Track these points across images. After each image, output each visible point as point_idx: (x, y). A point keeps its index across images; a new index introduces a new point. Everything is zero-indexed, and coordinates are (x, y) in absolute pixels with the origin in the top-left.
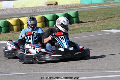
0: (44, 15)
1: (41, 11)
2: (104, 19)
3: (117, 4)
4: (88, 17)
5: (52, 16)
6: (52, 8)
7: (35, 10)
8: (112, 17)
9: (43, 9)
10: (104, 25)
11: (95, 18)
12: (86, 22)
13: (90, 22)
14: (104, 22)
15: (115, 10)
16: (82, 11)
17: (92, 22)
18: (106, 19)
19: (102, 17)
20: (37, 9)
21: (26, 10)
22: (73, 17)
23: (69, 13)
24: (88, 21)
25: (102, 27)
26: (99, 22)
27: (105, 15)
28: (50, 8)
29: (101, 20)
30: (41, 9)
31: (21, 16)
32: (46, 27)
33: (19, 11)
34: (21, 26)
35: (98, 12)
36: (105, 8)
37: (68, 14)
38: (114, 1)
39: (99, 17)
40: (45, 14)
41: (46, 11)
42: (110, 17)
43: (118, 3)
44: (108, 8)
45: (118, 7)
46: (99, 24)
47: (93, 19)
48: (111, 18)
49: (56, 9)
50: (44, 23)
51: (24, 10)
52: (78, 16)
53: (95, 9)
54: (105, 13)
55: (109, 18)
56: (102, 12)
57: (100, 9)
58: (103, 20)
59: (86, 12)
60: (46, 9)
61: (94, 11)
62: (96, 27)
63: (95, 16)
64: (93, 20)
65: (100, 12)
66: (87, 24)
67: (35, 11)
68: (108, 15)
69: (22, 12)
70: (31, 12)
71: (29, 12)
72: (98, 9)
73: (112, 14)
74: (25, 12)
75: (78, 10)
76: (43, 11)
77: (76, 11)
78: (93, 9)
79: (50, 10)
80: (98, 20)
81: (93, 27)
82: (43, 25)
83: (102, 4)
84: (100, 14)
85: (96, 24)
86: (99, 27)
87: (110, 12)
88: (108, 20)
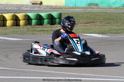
0: (28, 14)
1: (25, 9)
2: (87, 23)
3: (101, 10)
5: (36, 15)
6: (37, 7)
7: (20, 7)
8: (94, 21)
10: (86, 29)
11: (77, 21)
14: (86, 26)
15: (98, 15)
16: (66, 13)
18: (88, 23)
19: (85, 21)
20: (22, 7)
21: (11, 7)
22: (56, 18)
23: (52, 14)
25: (83, 30)
26: (81, 26)
27: (88, 19)
28: (35, 7)
29: (83, 24)
30: (26, 7)
31: (5, 12)
32: (28, 25)
33: (3, 7)
34: (4, 22)
35: (81, 16)
36: (89, 13)
38: (98, 7)
39: (81, 21)
42: (92, 21)
43: (102, 8)
44: (91, 12)
45: (101, 12)
46: (81, 27)
48: (94, 22)
49: (40, 9)
50: (27, 21)
51: (8, 7)
52: (61, 17)
53: (78, 12)
54: (88, 17)
55: (92, 22)
56: (86, 16)
57: (83, 12)
58: (85, 24)
60: (31, 8)
61: (78, 14)
62: (78, 30)
63: (78, 19)
65: (83, 16)
67: (19, 9)
68: (90, 19)
69: (7, 8)
70: (16, 9)
71: (13, 9)
73: (94, 19)
74: (10, 9)
75: (62, 12)
76: (27, 9)
77: (60, 12)
78: (76, 12)
79: (35, 9)
80: (81, 24)
82: (26, 22)
83: (86, 8)
84: (83, 17)
85: (78, 27)
86: (80, 30)
87: (93, 17)
88: (90, 24)
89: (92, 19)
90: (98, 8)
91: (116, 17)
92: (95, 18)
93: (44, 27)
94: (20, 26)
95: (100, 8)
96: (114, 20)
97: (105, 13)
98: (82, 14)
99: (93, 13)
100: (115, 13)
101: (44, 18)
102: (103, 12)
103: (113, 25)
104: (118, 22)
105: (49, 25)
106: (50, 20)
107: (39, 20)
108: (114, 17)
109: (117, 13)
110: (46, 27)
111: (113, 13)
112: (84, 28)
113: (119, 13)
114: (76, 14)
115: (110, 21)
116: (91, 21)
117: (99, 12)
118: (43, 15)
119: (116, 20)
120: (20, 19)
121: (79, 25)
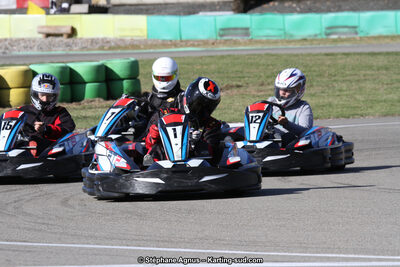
1: (23, 53)
3: (259, 46)
5: (58, 70)
6: (59, 46)
7: (7, 48)
8: (240, 84)
9: (31, 48)
15: (252, 64)
20: (12, 46)
22: (122, 76)
23: (109, 66)
27: (221, 78)
28: (54, 46)
30: (25, 47)
35: (199, 67)
36: (222, 57)
37: (107, 68)
38: (250, 37)
40: (36, 63)
41: (40, 53)
42: (234, 83)
43: (261, 42)
44: (229, 56)
45: (259, 55)
48: (238, 86)
49: (70, 50)
52: (138, 75)
53: (188, 57)
54: (219, 72)
55: (232, 87)
56: (213, 67)
57: (205, 57)
60: (41, 49)
61: (188, 64)
65: (205, 67)
67: (4, 53)
68: (228, 77)
72: (201, 58)
73: (241, 75)
75: (138, 58)
76: (29, 52)
77: (133, 59)
78: (184, 58)
79: (53, 53)
82: (26, 95)
83: (213, 44)
84: (205, 73)
87: (234, 69)
88: (229, 91)
89: (232, 75)
90: (251, 40)
92: (241, 72)
93: (84, 108)
94: (10, 106)
95: (257, 42)
97: (272, 55)
98: (201, 61)
99: (238, 58)
100: (302, 55)
101: (85, 77)
102: (267, 54)
104: (315, 84)
105: (102, 100)
106: (104, 85)
107: (68, 86)
109: (309, 55)
110: (91, 108)
111: (297, 55)
113: (317, 55)
114: (184, 64)
116: (231, 83)
117: (255, 55)
118: (82, 68)
120: (10, 84)
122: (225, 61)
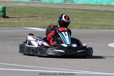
2: (29, 17)
3: (43, 5)
4: (15, 13)
10: (28, 23)
11: (21, 15)
12: (12, 18)
13: (15, 18)
14: (28, 20)
15: (40, 10)
17: (17, 18)
18: (31, 17)
19: (28, 15)
24: (14, 16)
25: (26, 24)
26: (24, 19)
27: (31, 14)
29: (26, 18)
35: (24, 10)
36: (32, 7)
38: (41, 2)
39: (24, 15)
42: (35, 15)
44: (34, 7)
45: (43, 7)
46: (24, 21)
47: (19, 15)
48: (36, 17)
52: (5, 11)
53: (21, 7)
54: (30, 12)
55: (34, 16)
56: (29, 10)
57: (26, 7)
58: (28, 18)
59: (13, 8)
61: (21, 9)
62: (21, 24)
63: (21, 13)
64: (19, 17)
65: (26, 10)
66: (12, 20)
72: (25, 7)
73: (37, 13)
75: (6, 6)
77: (4, 6)
78: (20, 7)
80: (24, 18)
81: (18, 23)
83: (29, 3)
84: (26, 12)
85: (21, 21)
86: (23, 24)
87: (35, 11)
88: (33, 18)
89: (34, 13)
91: (57, 12)
92: (37, 12)
95: (43, 3)
96: (55, 15)
97: (47, 8)
98: (25, 8)
99: (36, 8)
100: (56, 8)
102: (45, 7)
103: (54, 20)
108: (55, 12)
109: (58, 8)
111: (54, 8)
112: (26, 22)
113: (60, 8)
114: (20, 8)
115: (52, 15)
117: (41, 7)
119: (57, 15)
121: (22, 18)
122: (32, 8)
